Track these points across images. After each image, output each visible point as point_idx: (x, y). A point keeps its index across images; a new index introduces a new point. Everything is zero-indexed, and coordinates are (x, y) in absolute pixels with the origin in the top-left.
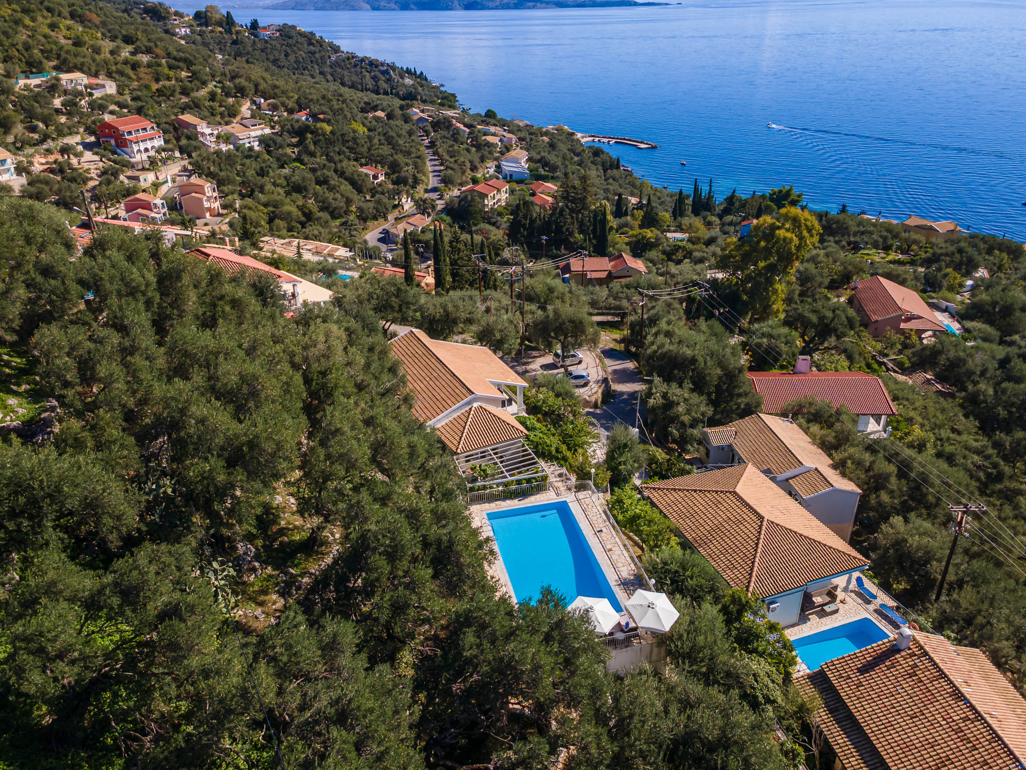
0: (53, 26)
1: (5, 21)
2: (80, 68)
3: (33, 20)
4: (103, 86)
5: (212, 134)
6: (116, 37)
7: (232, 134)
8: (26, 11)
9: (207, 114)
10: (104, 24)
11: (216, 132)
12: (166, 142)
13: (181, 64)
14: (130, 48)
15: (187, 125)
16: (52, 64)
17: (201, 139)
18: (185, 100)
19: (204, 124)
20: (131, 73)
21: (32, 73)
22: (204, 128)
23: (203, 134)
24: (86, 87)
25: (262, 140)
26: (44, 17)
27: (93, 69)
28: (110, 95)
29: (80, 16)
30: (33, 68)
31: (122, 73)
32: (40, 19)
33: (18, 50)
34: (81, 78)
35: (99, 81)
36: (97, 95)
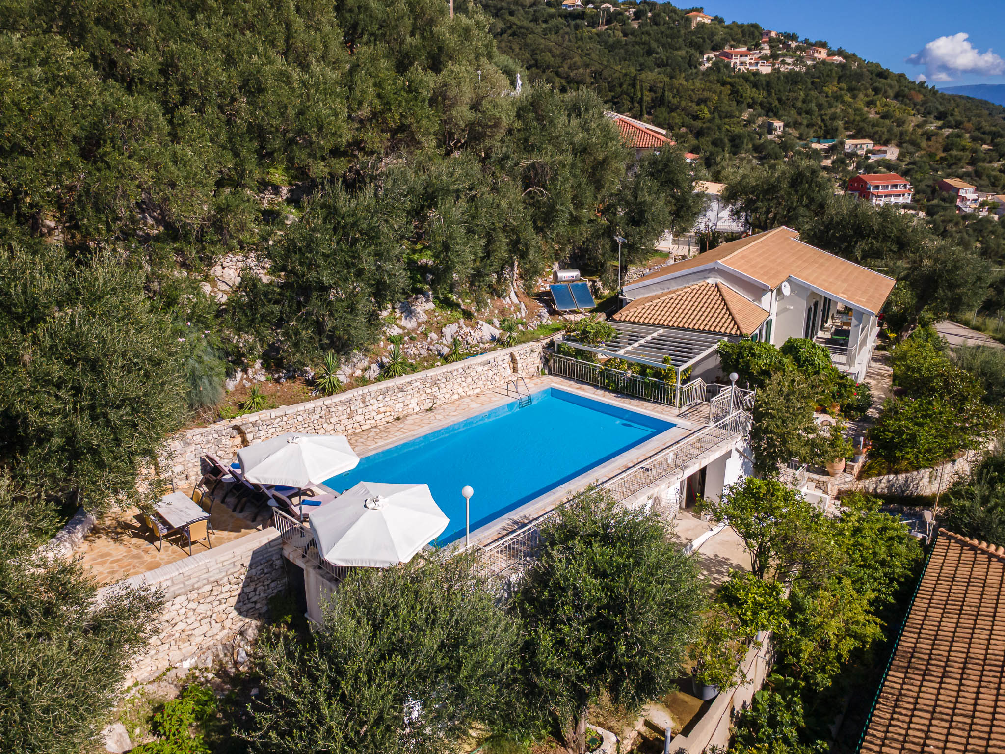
0: (870, 104)
1: (827, 96)
2: (871, 138)
3: (854, 97)
4: (885, 152)
5: (976, 200)
6: (929, 113)
8: (851, 90)
10: (924, 103)
11: (980, 199)
12: (914, 199)
13: (988, 138)
14: (940, 123)
15: (951, 187)
16: (849, 133)
17: (959, 203)
18: (970, 169)
19: (971, 189)
20: (924, 144)
21: (824, 138)
22: (968, 193)
23: (964, 199)
24: (867, 152)
26: (866, 95)
27: (885, 137)
28: (890, 160)
29: (904, 96)
30: (828, 133)
31: (913, 143)
32: (861, 96)
33: (823, 120)
34: (868, 144)
35: (884, 148)
36: (873, 158)
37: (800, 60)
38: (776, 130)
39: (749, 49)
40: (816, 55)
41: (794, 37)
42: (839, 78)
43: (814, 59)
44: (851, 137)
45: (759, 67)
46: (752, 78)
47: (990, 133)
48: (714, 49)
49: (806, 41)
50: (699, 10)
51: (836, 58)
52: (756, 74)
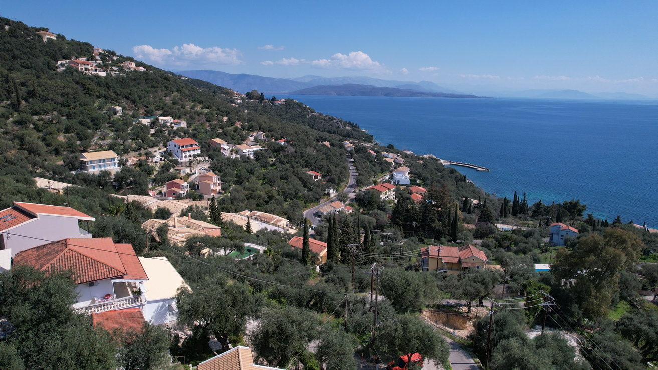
1: (142, 91)
2: (171, 115)
5: (228, 149)
6: (195, 101)
7: (240, 150)
8: (153, 87)
9: (229, 138)
11: (231, 148)
12: (202, 151)
14: (201, 106)
15: (216, 144)
16: (158, 112)
17: (222, 151)
18: (220, 131)
19: (225, 143)
20: (197, 117)
22: (225, 146)
24: (172, 123)
25: (256, 153)
27: (178, 115)
28: (183, 128)
30: (149, 114)
31: (192, 117)
32: (160, 91)
34: (169, 119)
35: (179, 121)
36: (175, 128)
37: (121, 69)
38: (118, 112)
39: (88, 60)
41: (113, 53)
42: (146, 80)
43: (129, 68)
44: (162, 115)
45: (98, 72)
46: (95, 79)
48: (65, 57)
49: (121, 56)
50: (46, 30)
51: (141, 68)
52: (97, 76)
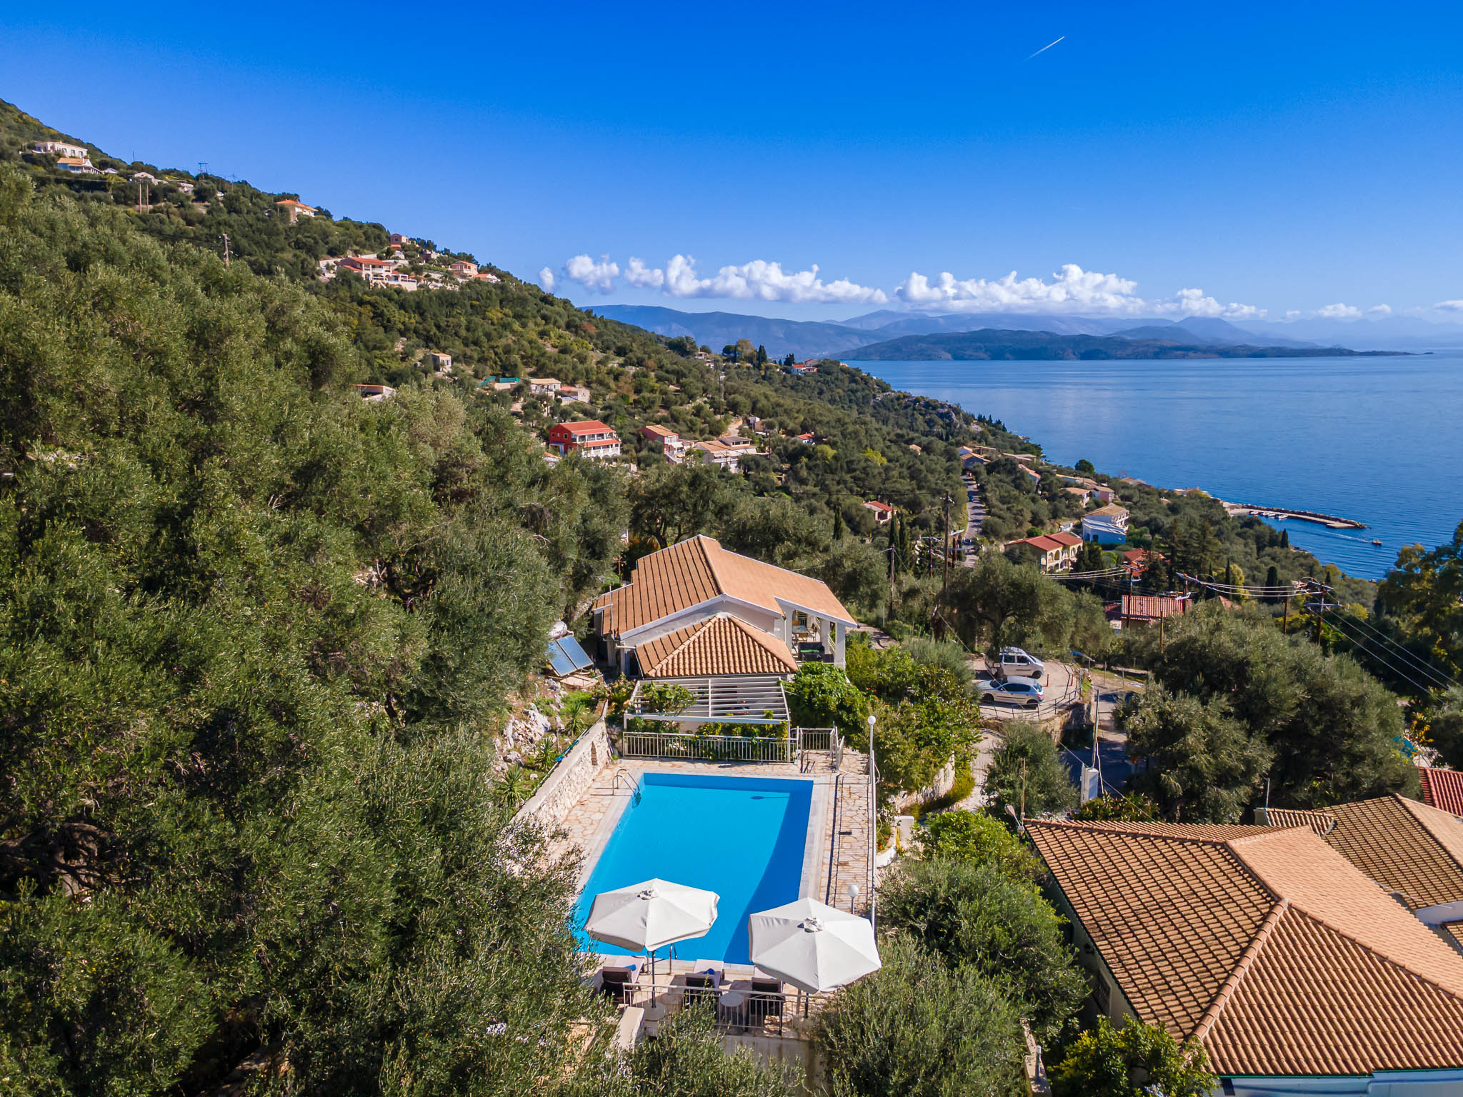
0: (543, 334)
1: (493, 324)
2: (556, 376)
3: (524, 326)
4: (576, 394)
5: (681, 449)
6: (608, 348)
7: (707, 452)
8: (517, 316)
9: (684, 428)
10: (600, 335)
11: (687, 448)
12: (623, 451)
13: (672, 377)
14: (621, 360)
15: (654, 436)
16: (529, 370)
17: (666, 453)
18: (664, 413)
19: (675, 437)
20: (612, 384)
21: (504, 376)
22: (673, 441)
23: (670, 448)
24: (557, 393)
25: (743, 462)
26: (536, 324)
27: (571, 376)
28: (582, 403)
29: (576, 327)
30: (507, 371)
31: (601, 383)
32: (531, 325)
33: (496, 354)
34: (554, 384)
35: (573, 389)
36: (565, 402)
37: (448, 277)
38: (443, 365)
39: (380, 258)
40: (465, 271)
41: (430, 246)
42: (501, 302)
43: (464, 276)
44: (533, 375)
45: (399, 282)
46: (396, 296)
47: (673, 372)
48: (332, 253)
49: (446, 252)
50: (295, 197)
51: (489, 276)
52: (399, 291)
